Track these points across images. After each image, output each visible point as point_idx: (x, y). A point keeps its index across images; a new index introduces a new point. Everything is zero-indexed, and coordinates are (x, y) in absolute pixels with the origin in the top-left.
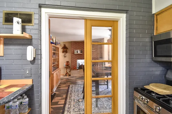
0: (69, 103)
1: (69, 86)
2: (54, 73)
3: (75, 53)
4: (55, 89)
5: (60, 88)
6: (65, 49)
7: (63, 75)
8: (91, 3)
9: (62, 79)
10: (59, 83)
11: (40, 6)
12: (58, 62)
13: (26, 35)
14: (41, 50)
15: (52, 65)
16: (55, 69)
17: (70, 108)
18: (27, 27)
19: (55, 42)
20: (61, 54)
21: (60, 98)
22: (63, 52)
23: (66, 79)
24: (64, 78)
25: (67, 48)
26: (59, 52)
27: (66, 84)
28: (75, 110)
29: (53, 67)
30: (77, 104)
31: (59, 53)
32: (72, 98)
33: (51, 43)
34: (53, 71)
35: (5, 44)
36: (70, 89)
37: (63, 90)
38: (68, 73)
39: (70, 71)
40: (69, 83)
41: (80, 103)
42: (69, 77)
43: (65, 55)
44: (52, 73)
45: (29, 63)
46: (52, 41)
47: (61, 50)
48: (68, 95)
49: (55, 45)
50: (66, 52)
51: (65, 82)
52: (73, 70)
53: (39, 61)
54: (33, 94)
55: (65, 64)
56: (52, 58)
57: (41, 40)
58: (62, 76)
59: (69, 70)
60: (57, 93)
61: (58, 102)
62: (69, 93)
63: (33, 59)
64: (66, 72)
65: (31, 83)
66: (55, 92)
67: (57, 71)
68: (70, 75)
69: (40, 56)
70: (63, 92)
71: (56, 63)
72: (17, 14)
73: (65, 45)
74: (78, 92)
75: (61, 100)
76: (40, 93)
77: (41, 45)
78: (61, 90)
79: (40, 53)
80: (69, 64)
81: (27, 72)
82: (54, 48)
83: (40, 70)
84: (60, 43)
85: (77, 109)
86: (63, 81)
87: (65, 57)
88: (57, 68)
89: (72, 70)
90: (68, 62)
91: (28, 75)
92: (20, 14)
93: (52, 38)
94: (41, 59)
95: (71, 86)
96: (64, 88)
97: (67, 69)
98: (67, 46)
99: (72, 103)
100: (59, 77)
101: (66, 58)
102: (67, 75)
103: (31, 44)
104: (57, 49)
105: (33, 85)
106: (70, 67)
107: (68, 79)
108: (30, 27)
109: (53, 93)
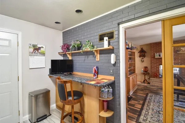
0: (147, 110)
1: (148, 94)
2: (130, 77)
3: (156, 57)
4: (131, 93)
5: (137, 93)
6: (143, 53)
7: (140, 82)
8: (168, 4)
9: (139, 85)
10: (136, 88)
11: (119, 24)
12: (135, 67)
13: (111, 47)
14: (119, 56)
15: (128, 69)
16: (131, 74)
17: (147, 115)
18: (111, 41)
19: (131, 47)
20: (138, 59)
21: (136, 102)
22: (140, 56)
23: (145, 86)
24: (141, 85)
25: (145, 52)
26: (135, 56)
27: (143, 91)
28: (153, 118)
29: (129, 71)
30: (156, 114)
31: (135, 58)
32: (151, 107)
33: (127, 49)
34: (129, 75)
35: (100, 54)
36: (148, 97)
37: (140, 96)
38: (146, 80)
39: (149, 79)
40: (147, 91)
41: (160, 115)
42: (148, 85)
43: (142, 60)
44: (129, 77)
45: (112, 65)
46: (128, 47)
47: (137, 55)
48: (146, 103)
49: (131, 50)
50: (144, 56)
51: (143, 89)
52: (154, 77)
53: (118, 64)
54: (115, 88)
55: (142, 69)
56: (128, 63)
57: (119, 49)
58: (138, 83)
59: (149, 77)
60: (133, 97)
61: (135, 105)
62: (147, 101)
63: (114, 63)
64: (144, 79)
65: (114, 79)
66: (132, 96)
67: (134, 76)
68: (149, 83)
69: (119, 60)
70: (140, 98)
71: (132, 68)
72: (105, 34)
73: (142, 49)
74: (160, 103)
75: (137, 105)
76: (119, 88)
77: (119, 52)
78: (138, 96)
79: (118, 59)
80: (148, 70)
81: (111, 72)
82: (130, 53)
83: (119, 71)
84: (136, 48)
85: (156, 119)
86: (140, 87)
87: (142, 61)
88: (134, 73)
89: (152, 78)
90: (146, 68)
91: (111, 74)
92: (107, 34)
93: (128, 43)
94: (119, 63)
95: (149, 95)
96: (141, 94)
97: (145, 76)
98: (145, 49)
99: (150, 111)
100: (136, 83)
101: (143, 63)
102: (145, 82)
103: (113, 53)
104: (132, 54)
105: (114, 81)
106: (149, 74)
107: (146, 86)
108: (113, 41)
109: (129, 96)
